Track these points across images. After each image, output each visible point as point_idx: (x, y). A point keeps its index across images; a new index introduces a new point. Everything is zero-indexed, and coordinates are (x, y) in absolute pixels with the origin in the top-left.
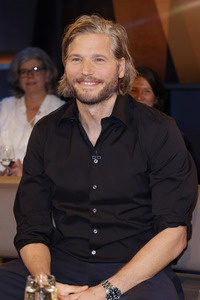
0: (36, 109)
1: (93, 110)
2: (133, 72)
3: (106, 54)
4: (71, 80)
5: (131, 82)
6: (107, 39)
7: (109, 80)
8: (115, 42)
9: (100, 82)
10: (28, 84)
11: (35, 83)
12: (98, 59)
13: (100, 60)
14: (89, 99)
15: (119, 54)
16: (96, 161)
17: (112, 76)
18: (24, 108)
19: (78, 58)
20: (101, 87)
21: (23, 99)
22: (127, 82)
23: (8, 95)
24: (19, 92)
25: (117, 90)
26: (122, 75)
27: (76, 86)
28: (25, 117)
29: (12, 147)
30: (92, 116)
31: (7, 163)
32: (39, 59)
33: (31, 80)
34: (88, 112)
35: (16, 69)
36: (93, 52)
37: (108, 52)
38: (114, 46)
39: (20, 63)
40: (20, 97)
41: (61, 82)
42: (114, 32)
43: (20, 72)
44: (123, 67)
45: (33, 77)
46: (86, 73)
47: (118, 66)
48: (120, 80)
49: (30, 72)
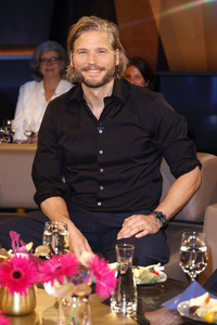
0: (53, 91)
1: (96, 92)
2: (126, 61)
3: (106, 47)
4: (79, 69)
5: (125, 68)
6: (105, 35)
7: (109, 68)
9: (103, 69)
10: (47, 70)
11: (53, 70)
12: (101, 51)
14: (94, 84)
15: (115, 46)
16: (101, 132)
17: (111, 65)
18: (43, 91)
19: (84, 51)
20: (103, 73)
21: (42, 82)
22: (122, 68)
23: (30, 80)
24: (39, 77)
25: (115, 75)
26: (118, 63)
27: (83, 73)
28: (44, 98)
31: (29, 134)
32: (57, 51)
33: (50, 68)
34: (92, 94)
36: (96, 46)
38: (111, 40)
39: (41, 53)
40: (40, 81)
41: (68, 70)
42: (110, 29)
43: (40, 60)
45: (51, 65)
46: (92, 63)
48: (117, 67)
49: (49, 60)
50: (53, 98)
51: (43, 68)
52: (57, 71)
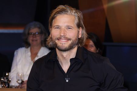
0: (36, 54)
1: (65, 54)
3: (72, 25)
4: (54, 38)
5: (85, 40)
6: (73, 17)
7: (74, 39)
8: (77, 19)
9: (69, 39)
10: (33, 41)
11: (36, 40)
12: (69, 28)
13: (70, 28)
14: (63, 48)
15: (79, 26)
16: (67, 81)
17: (76, 37)
18: (29, 54)
19: (58, 27)
20: (70, 42)
21: (29, 48)
22: (82, 40)
25: (77, 44)
26: (80, 36)
27: (57, 41)
28: (30, 58)
29: (23, 73)
30: (65, 58)
31: (20, 82)
32: (39, 28)
33: (35, 39)
34: (62, 56)
35: (27, 32)
36: (66, 24)
37: (74, 24)
38: (77, 21)
39: (29, 29)
40: (27, 48)
41: (48, 39)
42: (76, 14)
43: (29, 34)
44: (80, 32)
45: (36, 37)
46: (62, 35)
47: (79, 32)
48: (79, 39)
49: (34, 34)
50: (36, 59)
51: (30, 39)
52: (39, 41)
